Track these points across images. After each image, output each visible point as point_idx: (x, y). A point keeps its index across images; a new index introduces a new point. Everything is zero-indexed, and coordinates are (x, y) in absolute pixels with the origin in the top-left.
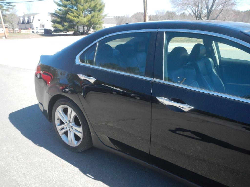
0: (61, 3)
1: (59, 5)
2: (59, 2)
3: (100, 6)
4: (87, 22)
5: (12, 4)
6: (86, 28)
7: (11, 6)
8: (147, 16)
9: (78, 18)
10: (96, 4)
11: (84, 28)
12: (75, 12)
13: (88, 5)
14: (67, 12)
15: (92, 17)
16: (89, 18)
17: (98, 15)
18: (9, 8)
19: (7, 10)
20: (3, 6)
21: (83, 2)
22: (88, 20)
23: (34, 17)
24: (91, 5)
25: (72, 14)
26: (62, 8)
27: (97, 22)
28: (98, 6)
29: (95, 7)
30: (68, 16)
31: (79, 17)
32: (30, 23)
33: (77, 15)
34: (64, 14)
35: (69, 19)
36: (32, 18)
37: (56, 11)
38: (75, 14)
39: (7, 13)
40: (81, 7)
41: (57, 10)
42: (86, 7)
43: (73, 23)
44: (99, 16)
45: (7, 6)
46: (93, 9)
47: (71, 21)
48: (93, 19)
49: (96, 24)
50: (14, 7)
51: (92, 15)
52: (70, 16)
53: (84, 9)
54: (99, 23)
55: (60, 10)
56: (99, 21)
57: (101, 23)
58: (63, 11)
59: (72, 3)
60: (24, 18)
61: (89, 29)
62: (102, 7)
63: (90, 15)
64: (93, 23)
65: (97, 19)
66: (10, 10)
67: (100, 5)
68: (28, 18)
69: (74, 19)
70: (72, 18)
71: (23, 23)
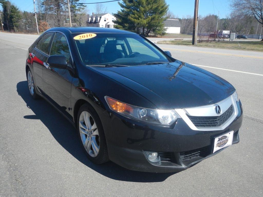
0: (124, 5)
1: (122, 6)
2: (123, 4)
3: (162, 8)
4: (147, 24)
5: (83, 5)
6: (146, 30)
7: (83, 6)
8: (197, 20)
9: (139, 20)
10: (158, 6)
11: (144, 30)
12: (136, 14)
13: (150, 6)
14: (127, 14)
15: (153, 19)
16: (149, 20)
17: (158, 17)
18: (81, 8)
19: (79, 10)
20: (76, 6)
21: (145, 3)
22: (148, 22)
23: (101, 18)
24: (152, 7)
25: (133, 16)
26: (125, 10)
27: (157, 24)
28: (159, 8)
29: (157, 8)
30: (129, 17)
31: (140, 18)
32: (97, 23)
33: (138, 17)
34: (126, 16)
35: (130, 20)
36: (99, 18)
37: (119, 12)
38: (136, 16)
39: (79, 12)
40: (142, 9)
41: (121, 11)
42: (148, 9)
43: (134, 24)
44: (159, 18)
45: (79, 6)
46: (155, 11)
47: (132, 23)
48: (153, 21)
49: (157, 26)
50: (85, 7)
51: (153, 18)
52: (131, 17)
53: (145, 11)
54: (160, 25)
55: (123, 11)
56: (159, 23)
57: (160, 26)
58: (126, 12)
59: (134, 5)
60: (92, 18)
61: (149, 31)
62: (163, 9)
63: (150, 17)
64: (154, 26)
65: (157, 21)
66: (81, 10)
67: (163, 7)
68: (95, 18)
69: (134, 21)
70: (133, 20)
71: (91, 22)
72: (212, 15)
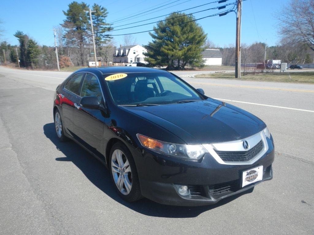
0: (156, 35)
1: (154, 37)
2: (154, 34)
3: (199, 38)
4: (182, 55)
5: (110, 36)
6: (181, 62)
7: (109, 38)
9: (173, 51)
10: (195, 36)
11: (179, 62)
12: (170, 45)
13: (185, 36)
14: (160, 45)
15: (189, 50)
16: (185, 51)
17: (195, 48)
18: (106, 40)
19: (105, 42)
20: (102, 38)
21: (180, 33)
22: (184, 54)
23: (129, 50)
24: (188, 37)
25: (166, 47)
26: (157, 40)
27: (194, 56)
28: (196, 37)
29: (193, 38)
30: (163, 49)
31: (174, 50)
32: (125, 56)
33: (171, 48)
34: (158, 47)
35: (163, 52)
36: (127, 51)
37: (150, 43)
38: (170, 47)
39: (104, 45)
40: (177, 39)
41: (152, 42)
42: (183, 39)
43: (167, 56)
44: (197, 49)
45: (105, 38)
46: (191, 41)
47: (165, 55)
48: (189, 52)
49: (194, 58)
50: (111, 39)
51: (189, 48)
52: (164, 49)
53: (180, 42)
54: (197, 56)
55: (155, 42)
56: (197, 54)
57: (198, 58)
58: (158, 43)
59: (167, 35)
60: (119, 50)
61: (186, 63)
62: (201, 38)
63: (186, 48)
64: (190, 57)
65: (194, 52)
66: (107, 42)
67: (200, 36)
68: (124, 50)
69: (168, 53)
70: (166, 51)
71: (118, 55)
72: (258, 42)
